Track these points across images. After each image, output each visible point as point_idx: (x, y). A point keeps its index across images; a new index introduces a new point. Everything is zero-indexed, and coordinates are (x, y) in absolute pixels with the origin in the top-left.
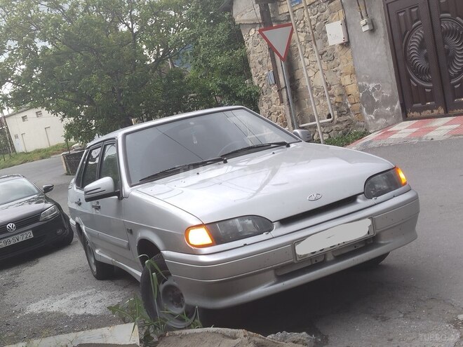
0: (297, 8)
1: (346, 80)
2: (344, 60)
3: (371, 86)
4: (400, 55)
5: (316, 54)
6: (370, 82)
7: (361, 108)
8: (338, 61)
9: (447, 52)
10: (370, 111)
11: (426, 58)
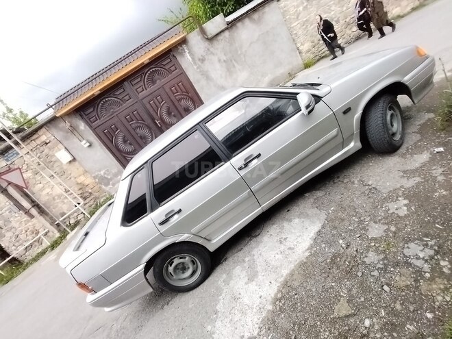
0: (15, 159)
1: (81, 179)
2: (75, 170)
3: (102, 173)
4: (114, 150)
5: (47, 178)
6: (100, 171)
7: (100, 187)
8: (69, 172)
9: (141, 137)
10: (107, 185)
11: (130, 144)
